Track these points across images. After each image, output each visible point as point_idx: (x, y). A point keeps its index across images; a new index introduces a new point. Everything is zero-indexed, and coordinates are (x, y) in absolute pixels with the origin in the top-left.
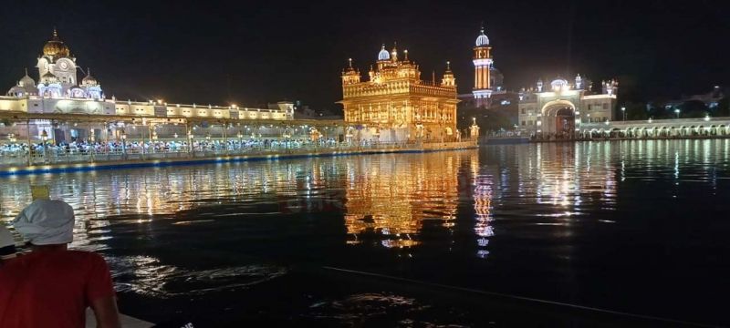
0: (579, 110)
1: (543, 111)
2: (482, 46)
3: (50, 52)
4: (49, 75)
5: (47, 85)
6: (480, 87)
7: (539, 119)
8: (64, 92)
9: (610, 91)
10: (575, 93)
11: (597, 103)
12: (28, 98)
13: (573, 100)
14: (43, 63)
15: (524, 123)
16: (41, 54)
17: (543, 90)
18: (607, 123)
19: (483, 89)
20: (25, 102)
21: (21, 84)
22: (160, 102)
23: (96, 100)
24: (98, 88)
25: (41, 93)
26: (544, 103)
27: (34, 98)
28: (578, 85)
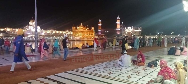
0: (133, 33)
1: (126, 33)
2: (118, 19)
3: (31, 21)
4: (31, 25)
5: (30, 27)
6: (117, 28)
7: (125, 35)
8: (33, 28)
9: (139, 30)
10: (132, 30)
11: (137, 32)
12: (27, 29)
13: (132, 31)
14: (30, 23)
15: (123, 36)
16: (30, 21)
17: (126, 29)
18: (138, 36)
19: (118, 28)
20: (26, 30)
21: (26, 27)
22: (52, 30)
23: (39, 30)
24: (40, 28)
25: (29, 28)
26: (126, 32)
27: (28, 29)
28: (133, 28)
